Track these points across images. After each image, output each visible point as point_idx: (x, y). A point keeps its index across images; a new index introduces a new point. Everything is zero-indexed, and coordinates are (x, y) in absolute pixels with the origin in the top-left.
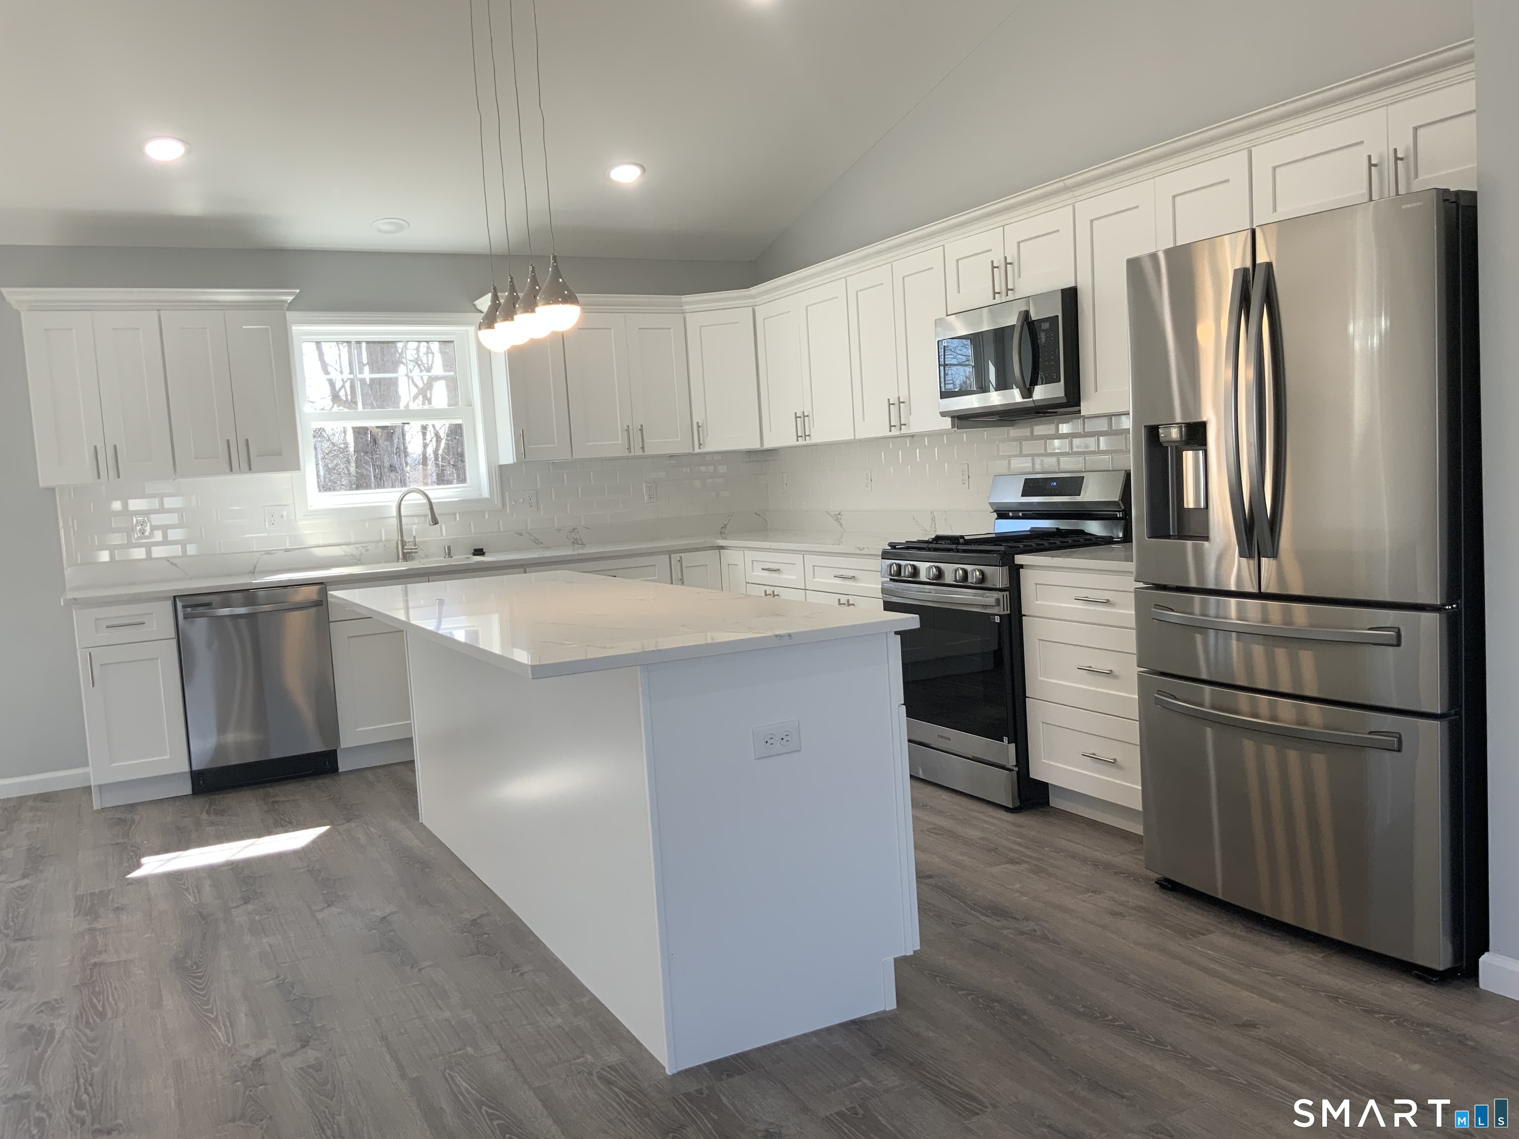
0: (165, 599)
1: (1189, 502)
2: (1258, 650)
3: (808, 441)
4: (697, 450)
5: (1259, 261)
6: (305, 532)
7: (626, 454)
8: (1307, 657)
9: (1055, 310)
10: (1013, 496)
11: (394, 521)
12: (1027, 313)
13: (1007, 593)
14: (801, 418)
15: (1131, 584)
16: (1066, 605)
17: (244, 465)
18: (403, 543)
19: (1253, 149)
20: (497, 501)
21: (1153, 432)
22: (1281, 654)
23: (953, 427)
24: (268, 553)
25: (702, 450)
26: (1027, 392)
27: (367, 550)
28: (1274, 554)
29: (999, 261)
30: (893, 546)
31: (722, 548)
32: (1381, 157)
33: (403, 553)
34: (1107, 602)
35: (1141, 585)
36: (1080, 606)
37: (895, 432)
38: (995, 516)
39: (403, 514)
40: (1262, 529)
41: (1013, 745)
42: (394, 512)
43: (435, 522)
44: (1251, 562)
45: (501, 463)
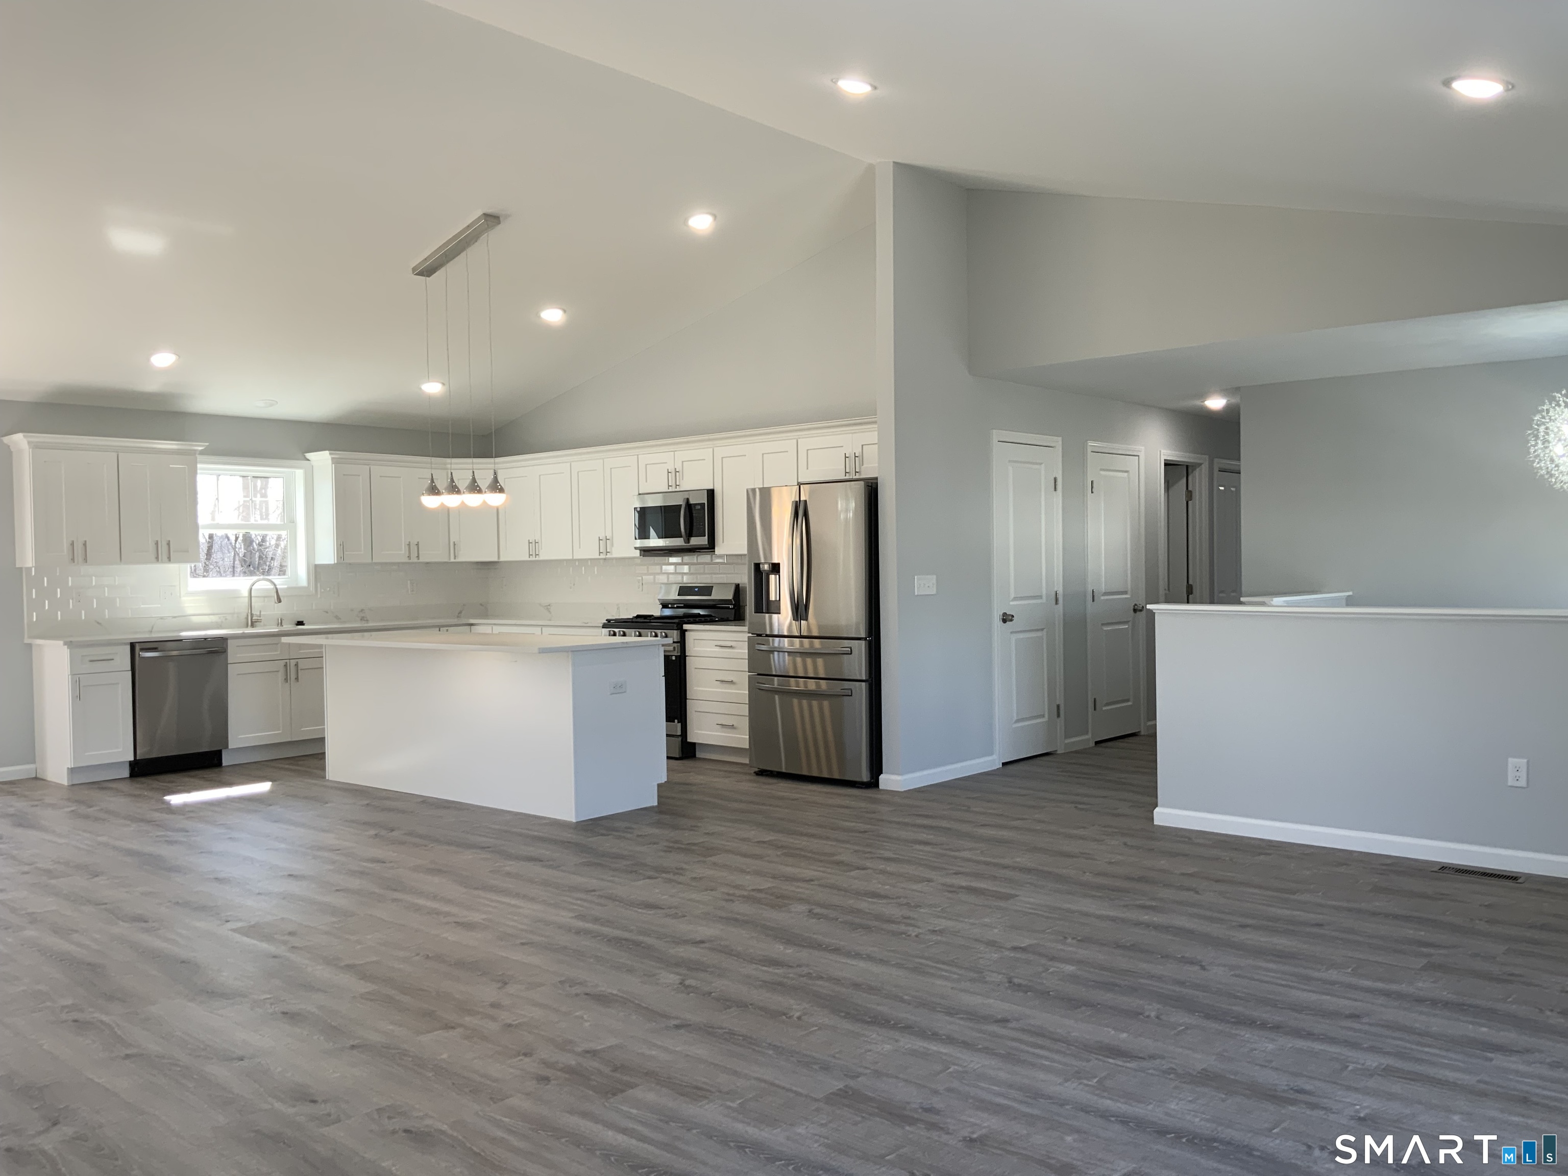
0: (125, 644)
1: (772, 597)
2: (799, 660)
3: (537, 559)
4: (452, 560)
5: (801, 499)
6: (186, 605)
7: (406, 560)
8: (820, 661)
9: (705, 501)
10: (674, 595)
11: (246, 600)
12: (688, 500)
13: (679, 644)
14: (533, 544)
15: (745, 636)
16: (710, 649)
17: (165, 557)
18: (252, 615)
19: (799, 440)
20: (312, 588)
21: (757, 566)
22: (809, 661)
23: (640, 555)
24: (162, 618)
25: (457, 560)
26: (688, 541)
27: (226, 619)
28: (806, 619)
29: (671, 469)
30: (609, 621)
31: (472, 625)
32: (850, 454)
33: (252, 622)
34: (731, 647)
35: (750, 635)
36: (717, 649)
37: (602, 556)
38: (661, 606)
39: (252, 595)
40: (802, 609)
41: (680, 724)
42: (246, 594)
43: (279, 601)
44: (797, 622)
45: (317, 563)
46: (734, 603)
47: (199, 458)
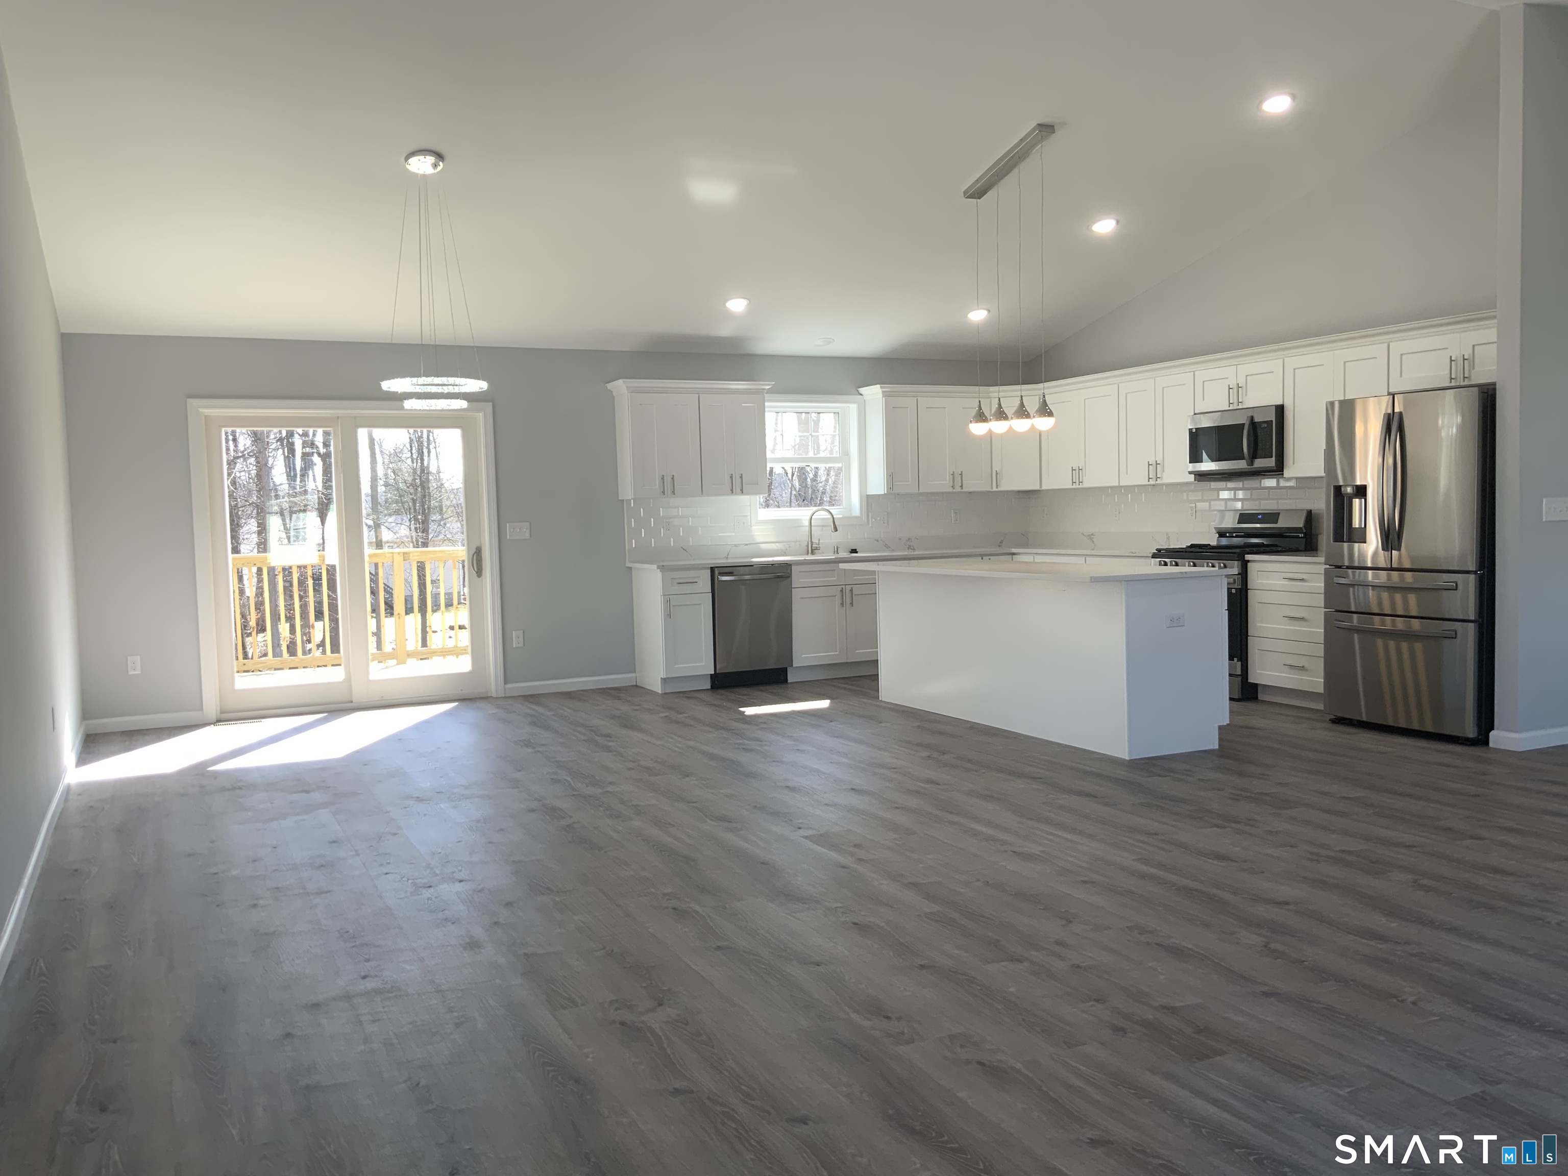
0: (706, 568)
1: (1356, 524)
2: (1385, 595)
3: (1080, 486)
4: (995, 489)
5: (1395, 411)
6: (756, 534)
7: (951, 490)
8: (1412, 598)
9: (1272, 417)
10: (1230, 522)
11: (807, 529)
12: (1252, 417)
13: (1240, 576)
14: (1077, 472)
15: (1321, 569)
16: (1278, 582)
17: (738, 490)
18: (812, 542)
19: (1391, 344)
20: (864, 518)
21: (1338, 489)
22: (1398, 597)
23: (1195, 480)
24: (736, 546)
25: (999, 489)
26: (1252, 463)
27: (790, 547)
28: (1399, 549)
29: (1233, 384)
30: (1159, 550)
31: (1014, 554)
32: (1457, 357)
33: (812, 549)
34: (1302, 580)
35: (1328, 566)
36: (1286, 582)
37: (1152, 482)
38: (1217, 535)
39: (812, 525)
40: (1393, 536)
41: (1240, 662)
42: (807, 523)
43: (836, 530)
44: (1386, 553)
45: (868, 493)
46: (1304, 531)
47: (767, 396)
